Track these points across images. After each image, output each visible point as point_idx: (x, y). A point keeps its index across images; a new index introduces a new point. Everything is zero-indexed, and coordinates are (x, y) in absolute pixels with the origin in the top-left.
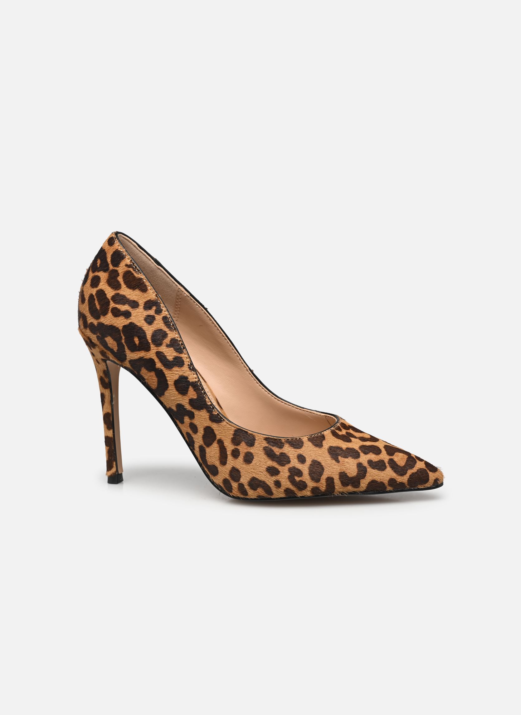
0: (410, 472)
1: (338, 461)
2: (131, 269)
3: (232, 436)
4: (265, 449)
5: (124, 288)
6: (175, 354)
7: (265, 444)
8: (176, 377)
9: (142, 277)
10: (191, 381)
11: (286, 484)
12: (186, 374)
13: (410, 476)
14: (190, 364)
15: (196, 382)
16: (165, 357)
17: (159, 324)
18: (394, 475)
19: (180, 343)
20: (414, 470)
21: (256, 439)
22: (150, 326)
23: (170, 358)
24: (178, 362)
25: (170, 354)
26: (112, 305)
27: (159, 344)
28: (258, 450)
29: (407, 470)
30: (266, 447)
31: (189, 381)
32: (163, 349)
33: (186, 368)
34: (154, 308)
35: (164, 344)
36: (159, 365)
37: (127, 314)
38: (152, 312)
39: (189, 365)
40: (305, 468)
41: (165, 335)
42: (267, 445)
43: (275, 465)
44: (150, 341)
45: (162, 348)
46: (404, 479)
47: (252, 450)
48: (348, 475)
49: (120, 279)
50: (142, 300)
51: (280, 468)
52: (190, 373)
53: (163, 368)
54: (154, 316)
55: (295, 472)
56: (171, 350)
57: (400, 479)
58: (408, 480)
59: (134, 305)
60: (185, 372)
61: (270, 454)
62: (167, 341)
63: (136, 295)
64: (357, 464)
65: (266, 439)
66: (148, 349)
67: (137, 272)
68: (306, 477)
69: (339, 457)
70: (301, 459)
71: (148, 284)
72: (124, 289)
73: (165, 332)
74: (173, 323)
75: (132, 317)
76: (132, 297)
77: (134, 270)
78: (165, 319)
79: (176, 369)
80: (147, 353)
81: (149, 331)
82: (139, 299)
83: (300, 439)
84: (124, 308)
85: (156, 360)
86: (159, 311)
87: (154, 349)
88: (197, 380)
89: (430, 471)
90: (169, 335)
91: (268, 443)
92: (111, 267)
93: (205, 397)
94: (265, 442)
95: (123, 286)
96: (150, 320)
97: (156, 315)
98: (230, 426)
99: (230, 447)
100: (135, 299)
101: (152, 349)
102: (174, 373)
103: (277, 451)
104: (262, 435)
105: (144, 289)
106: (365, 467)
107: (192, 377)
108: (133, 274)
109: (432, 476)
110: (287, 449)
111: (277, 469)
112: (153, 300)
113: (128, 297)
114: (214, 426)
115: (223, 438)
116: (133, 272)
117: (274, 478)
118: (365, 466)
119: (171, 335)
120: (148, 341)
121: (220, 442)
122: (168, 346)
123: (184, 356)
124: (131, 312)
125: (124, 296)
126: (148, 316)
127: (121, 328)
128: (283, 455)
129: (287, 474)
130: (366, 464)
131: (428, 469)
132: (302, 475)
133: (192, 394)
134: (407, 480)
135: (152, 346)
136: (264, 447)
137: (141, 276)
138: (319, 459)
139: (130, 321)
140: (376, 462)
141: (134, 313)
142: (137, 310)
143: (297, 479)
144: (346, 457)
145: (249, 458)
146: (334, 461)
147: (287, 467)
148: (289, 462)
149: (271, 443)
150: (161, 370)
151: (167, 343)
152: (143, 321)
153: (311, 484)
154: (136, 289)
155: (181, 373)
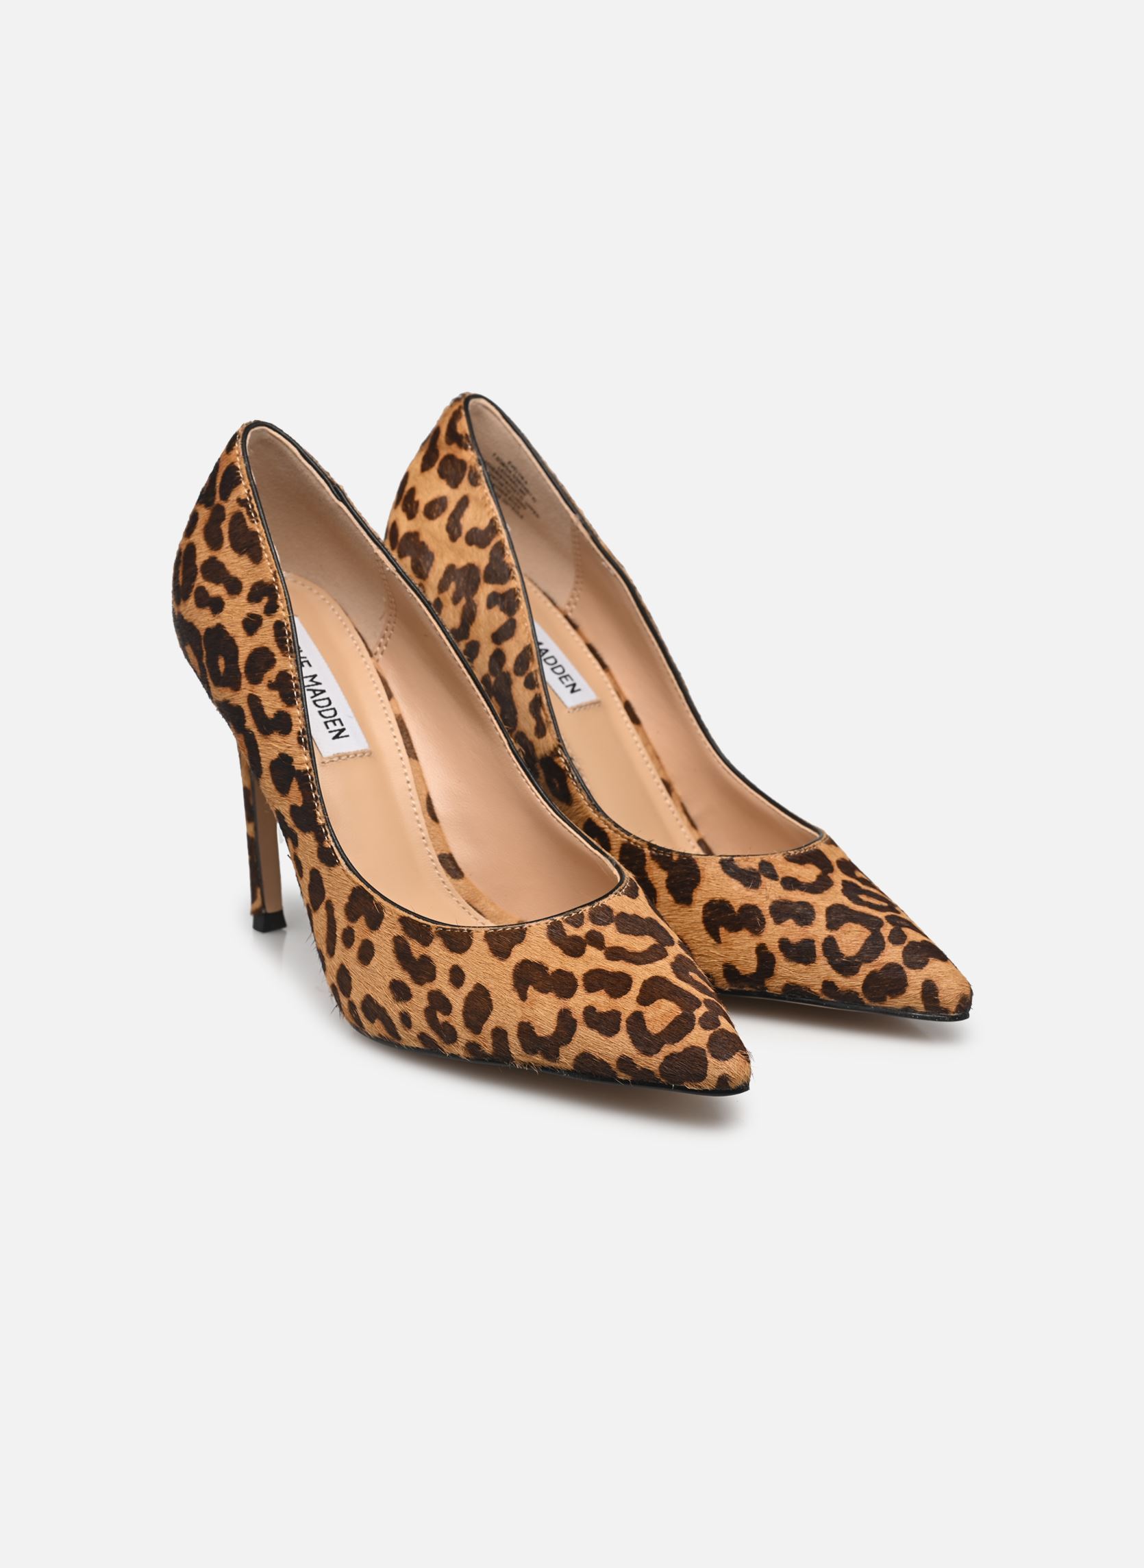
0: (667, 1049)
1: (523, 997)
2: (244, 510)
3: (347, 900)
4: (397, 940)
5: (227, 548)
6: (280, 706)
7: (398, 931)
8: (274, 755)
9: (258, 531)
10: (297, 767)
11: (420, 1023)
12: (291, 753)
13: (666, 1058)
14: (301, 731)
15: (306, 771)
16: (261, 708)
17: (265, 636)
18: (630, 1050)
19: (294, 684)
20: (678, 1047)
21: (386, 915)
22: (249, 638)
23: (270, 712)
24: (282, 724)
25: (272, 703)
26: (200, 581)
27: (255, 680)
28: (383, 939)
29: (661, 1045)
30: (399, 937)
31: (294, 767)
32: (262, 691)
33: (292, 738)
34: (265, 600)
35: (265, 681)
36: (250, 723)
37: (217, 606)
38: (258, 609)
39: (299, 733)
40: (457, 999)
41: (271, 662)
42: (401, 933)
43: (405, 978)
44: (242, 671)
45: (260, 688)
46: (653, 1063)
47: (374, 937)
48: (536, 1030)
49: (225, 527)
50: (249, 580)
51: (413, 987)
52: (297, 750)
53: (255, 730)
54: (261, 616)
55: (438, 1003)
56: (275, 696)
57: (642, 1061)
58: (660, 1067)
59: (234, 586)
60: (289, 747)
61: (402, 952)
62: (271, 675)
63: (242, 568)
64: (561, 1010)
65: (403, 920)
66: (236, 687)
67: (251, 517)
68: (456, 1019)
69: (531, 988)
70: (457, 976)
71: (265, 546)
72: (227, 550)
73: (273, 655)
74: (291, 638)
75: (223, 614)
76: (235, 569)
77: (249, 514)
78: (279, 626)
79: (276, 737)
80: (235, 693)
81: (246, 646)
82: (244, 576)
83: (469, 931)
84: (216, 590)
85: (247, 712)
86: (271, 609)
87: (246, 688)
88: (308, 768)
89: (714, 1056)
90: (278, 663)
91: (405, 929)
92: (218, 500)
93: (315, 807)
94: (399, 926)
95: (227, 543)
96: (251, 624)
97: (264, 617)
98: (346, 878)
99: (342, 922)
100: (239, 576)
101: (242, 687)
102: (271, 745)
103: (416, 949)
104: (398, 910)
105: (256, 558)
106: (575, 1021)
107: (301, 761)
108: (244, 520)
109: (716, 1068)
110: (437, 952)
111: (409, 989)
112: (266, 584)
113: (229, 568)
114: (324, 870)
115: (334, 900)
116: (246, 517)
117: (400, 1007)
118: (574, 1017)
119: (284, 663)
120: (239, 669)
121: (330, 908)
122: (271, 686)
123: (295, 712)
124: (226, 601)
125: (221, 566)
126: (251, 615)
127: (202, 633)
128: (426, 961)
129: (425, 1003)
130: (578, 1014)
131: (710, 1051)
132: (451, 1012)
133: (295, 796)
134: (658, 1065)
135: (244, 681)
136: (395, 937)
137: (257, 527)
138: (490, 985)
139: (218, 621)
140: (601, 1014)
141: (228, 605)
142: (236, 600)
143: (441, 1017)
144: (544, 990)
145: (367, 952)
146: (515, 995)
147: (430, 987)
148: (432, 977)
149: (411, 931)
150: (253, 735)
151: (270, 679)
152: (240, 626)
153: (464, 1035)
154: (243, 553)
155: (282, 749)
